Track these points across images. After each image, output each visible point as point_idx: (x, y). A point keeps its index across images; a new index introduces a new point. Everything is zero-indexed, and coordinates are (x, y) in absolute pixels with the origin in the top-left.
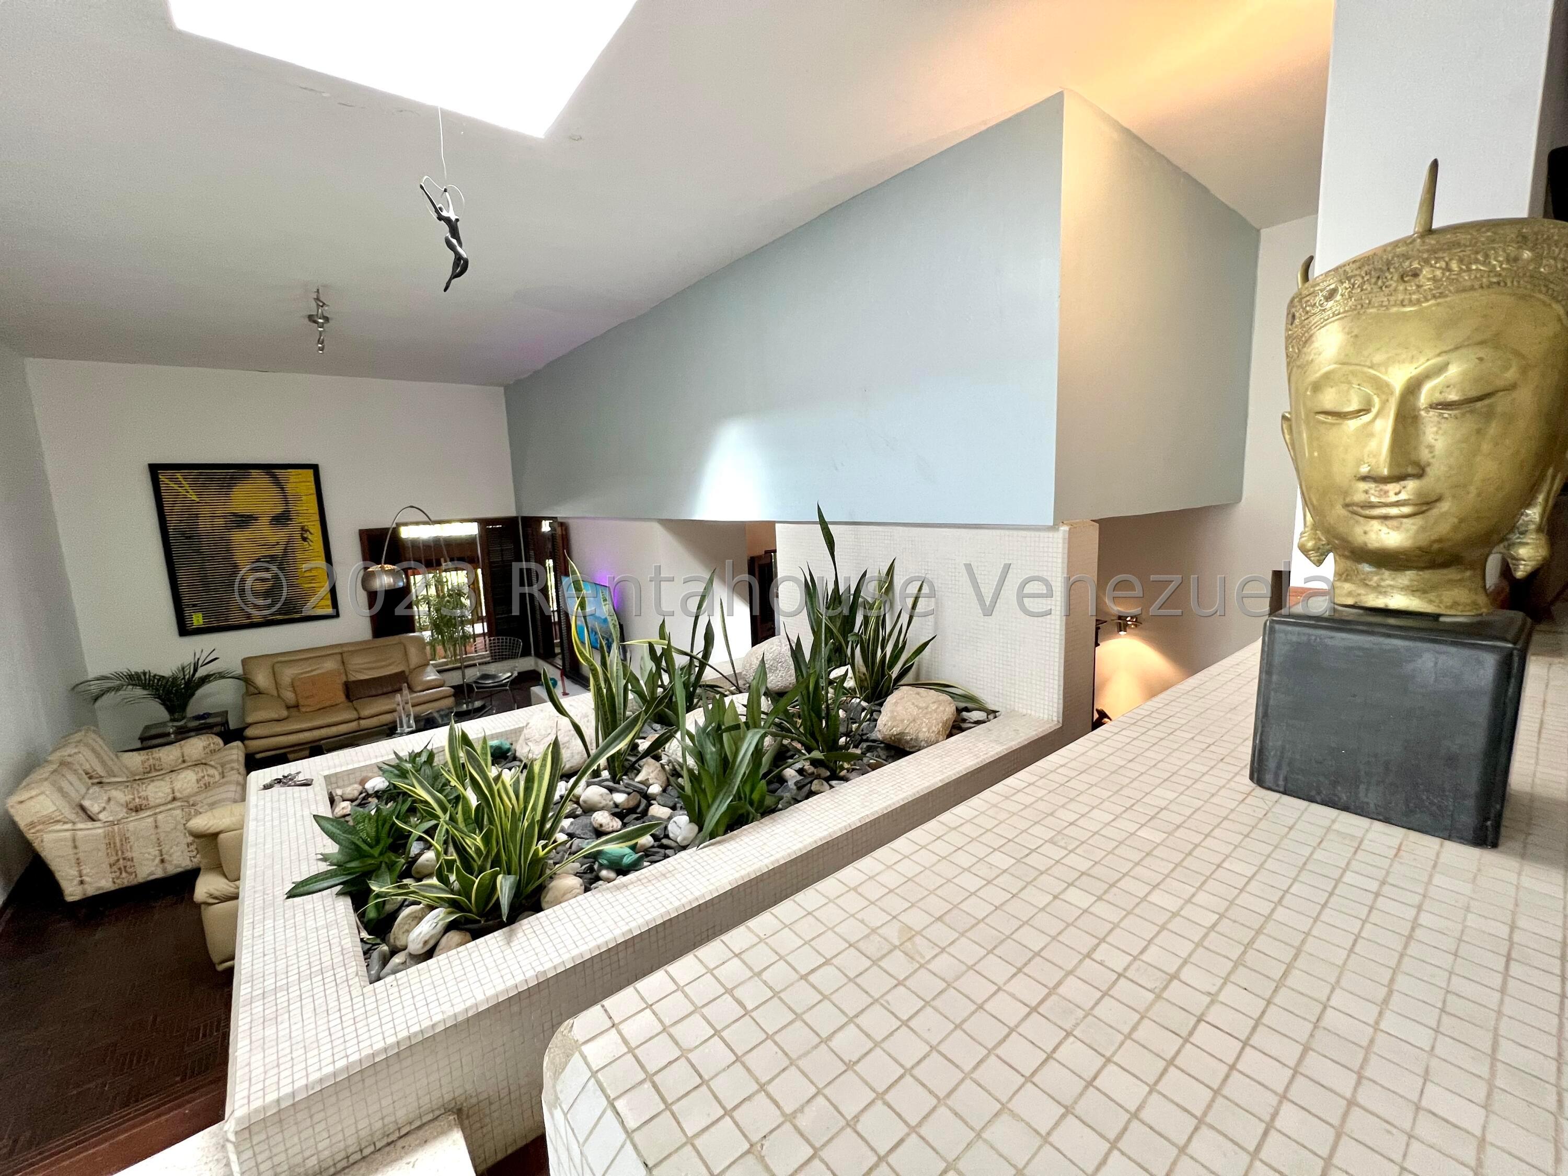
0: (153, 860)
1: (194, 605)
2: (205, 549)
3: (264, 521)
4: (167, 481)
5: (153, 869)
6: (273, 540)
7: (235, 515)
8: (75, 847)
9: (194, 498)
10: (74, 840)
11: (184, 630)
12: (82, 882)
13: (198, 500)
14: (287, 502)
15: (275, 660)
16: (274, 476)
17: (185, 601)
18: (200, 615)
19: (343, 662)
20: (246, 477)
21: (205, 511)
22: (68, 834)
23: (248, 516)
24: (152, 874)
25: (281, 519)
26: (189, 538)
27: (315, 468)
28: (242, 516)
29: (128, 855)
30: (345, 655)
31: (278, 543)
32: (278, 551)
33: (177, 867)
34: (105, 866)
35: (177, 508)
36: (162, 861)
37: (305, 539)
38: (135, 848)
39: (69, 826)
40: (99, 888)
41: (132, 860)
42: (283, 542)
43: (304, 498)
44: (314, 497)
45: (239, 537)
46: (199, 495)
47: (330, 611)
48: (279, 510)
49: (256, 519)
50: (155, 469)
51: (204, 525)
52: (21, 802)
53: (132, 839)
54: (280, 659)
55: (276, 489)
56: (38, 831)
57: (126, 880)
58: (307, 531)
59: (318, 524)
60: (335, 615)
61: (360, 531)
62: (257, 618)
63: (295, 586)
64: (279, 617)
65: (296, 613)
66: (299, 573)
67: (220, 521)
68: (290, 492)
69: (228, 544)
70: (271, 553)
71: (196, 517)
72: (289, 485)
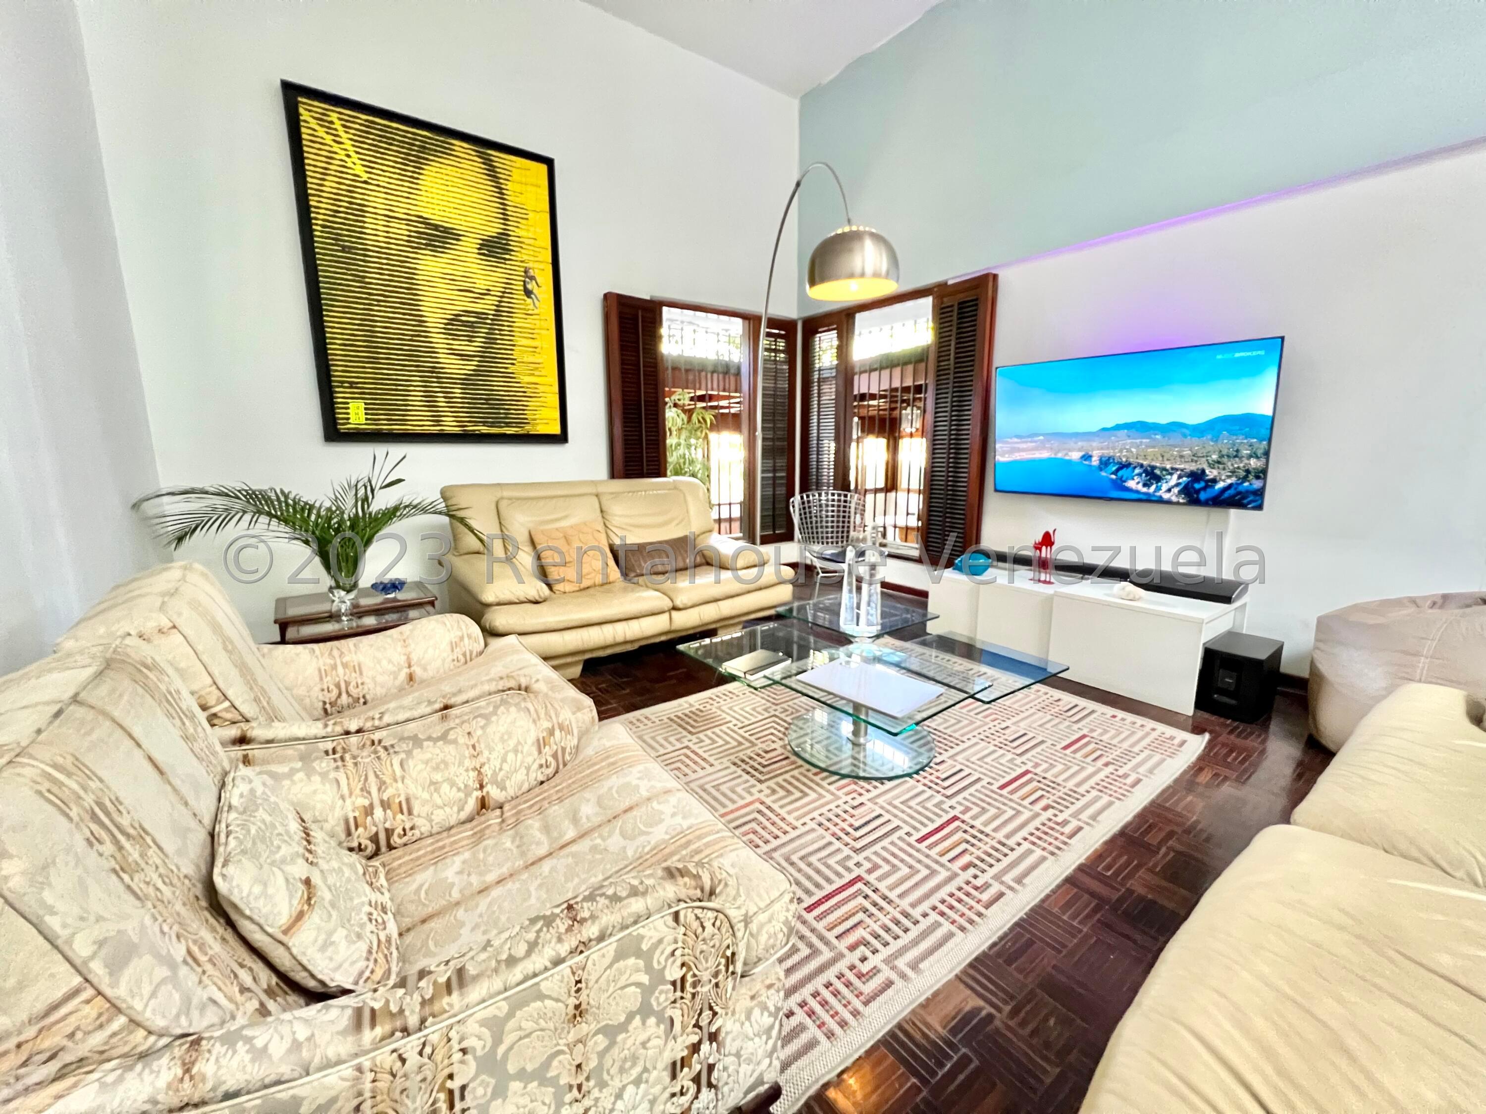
1: (352, 385)
2: (372, 277)
3: (469, 245)
4: (313, 123)
6: (481, 285)
7: (425, 222)
9: (359, 170)
13: (365, 177)
14: (505, 217)
15: (497, 494)
16: (488, 163)
18: (361, 405)
19: (602, 511)
20: (447, 152)
21: (377, 201)
23: (446, 230)
25: (495, 248)
26: (344, 249)
27: (549, 163)
28: (436, 227)
30: (604, 500)
31: (488, 293)
32: (487, 305)
35: (330, 185)
37: (528, 293)
42: (497, 290)
43: (531, 215)
44: (547, 217)
45: (431, 265)
46: (369, 167)
48: (493, 229)
49: (457, 237)
50: (292, 92)
51: (374, 227)
55: (487, 185)
58: (532, 278)
59: (549, 269)
60: (562, 438)
61: (607, 296)
62: (450, 425)
63: (509, 376)
64: (484, 429)
65: (508, 425)
66: (516, 354)
67: (401, 230)
68: (512, 199)
69: (411, 276)
70: (478, 307)
71: (362, 209)
72: (510, 186)
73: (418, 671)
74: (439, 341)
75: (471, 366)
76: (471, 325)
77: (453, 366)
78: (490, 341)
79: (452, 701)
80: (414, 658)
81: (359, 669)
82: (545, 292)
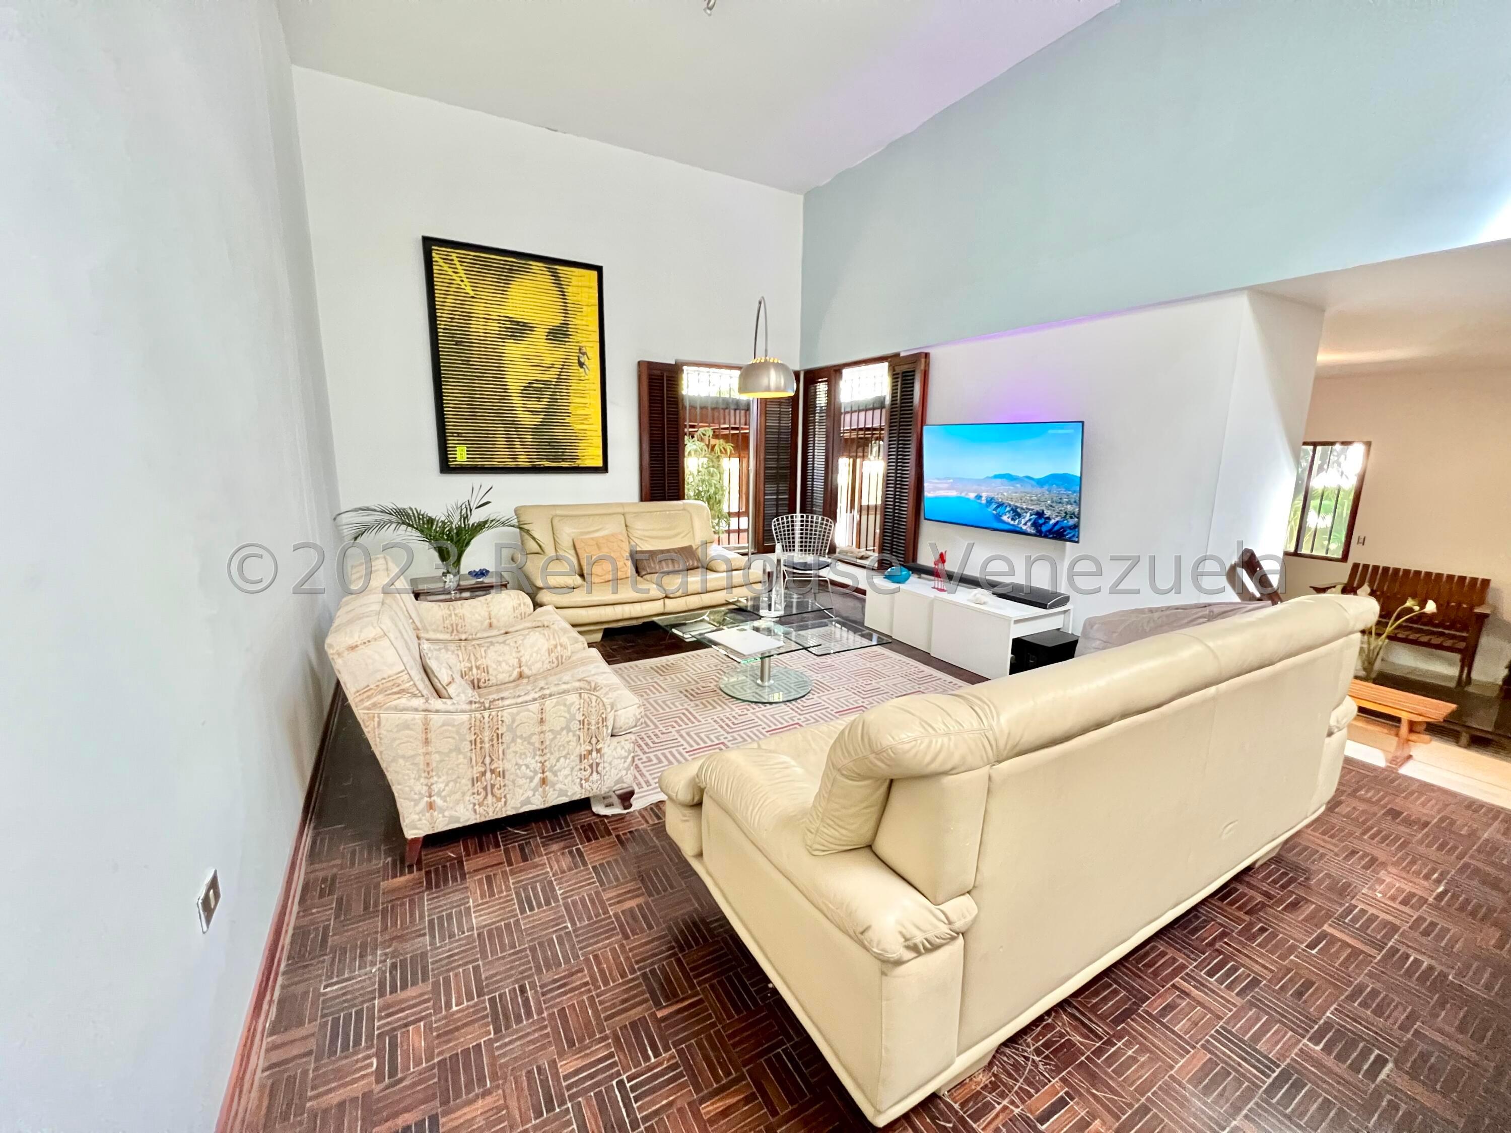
0: (532, 779)
1: (459, 435)
2: (475, 361)
3: (540, 334)
4: (441, 262)
5: (530, 793)
6: (548, 361)
7: (511, 320)
8: (427, 742)
9: (469, 290)
10: (426, 730)
11: (446, 467)
12: (431, 806)
13: (472, 293)
14: (566, 311)
15: (553, 513)
16: (555, 275)
17: (450, 427)
18: (464, 448)
19: (626, 526)
20: (527, 271)
21: (479, 309)
22: (419, 716)
23: (525, 324)
24: (528, 801)
25: (559, 334)
26: (457, 343)
27: (599, 269)
28: (518, 323)
29: (499, 765)
30: (628, 517)
31: (552, 366)
32: (551, 376)
33: (562, 793)
34: (465, 782)
35: (449, 301)
36: (544, 781)
37: (581, 365)
38: (510, 755)
39: (418, 702)
40: (453, 819)
41: (503, 774)
42: (559, 364)
43: (585, 309)
44: (596, 309)
45: (513, 351)
46: (474, 287)
47: (599, 463)
48: (557, 322)
49: (532, 329)
50: (429, 243)
51: (477, 327)
52: (353, 648)
53: (507, 738)
54: (559, 512)
55: (555, 292)
56: (374, 705)
57: (494, 811)
58: (584, 354)
59: (597, 346)
60: (604, 469)
61: (640, 363)
62: (523, 462)
63: (566, 425)
64: (546, 464)
65: (564, 460)
66: (571, 409)
67: (494, 327)
68: (571, 299)
69: (500, 356)
70: (545, 377)
71: (469, 316)
72: (570, 289)
73: (494, 621)
74: (517, 401)
75: (539, 419)
76: (539, 390)
77: (527, 420)
78: (553, 400)
79: (510, 630)
80: (493, 614)
81: (463, 618)
82: (593, 363)
